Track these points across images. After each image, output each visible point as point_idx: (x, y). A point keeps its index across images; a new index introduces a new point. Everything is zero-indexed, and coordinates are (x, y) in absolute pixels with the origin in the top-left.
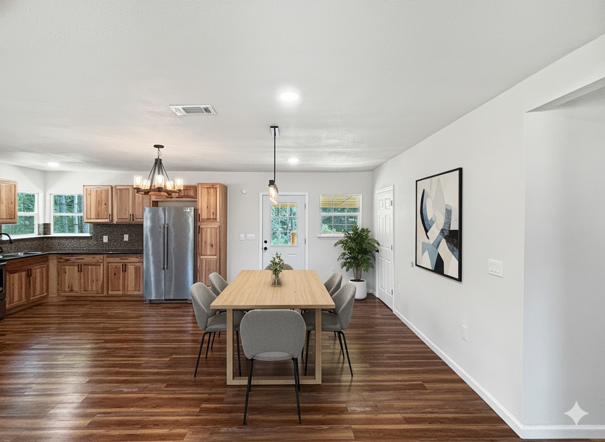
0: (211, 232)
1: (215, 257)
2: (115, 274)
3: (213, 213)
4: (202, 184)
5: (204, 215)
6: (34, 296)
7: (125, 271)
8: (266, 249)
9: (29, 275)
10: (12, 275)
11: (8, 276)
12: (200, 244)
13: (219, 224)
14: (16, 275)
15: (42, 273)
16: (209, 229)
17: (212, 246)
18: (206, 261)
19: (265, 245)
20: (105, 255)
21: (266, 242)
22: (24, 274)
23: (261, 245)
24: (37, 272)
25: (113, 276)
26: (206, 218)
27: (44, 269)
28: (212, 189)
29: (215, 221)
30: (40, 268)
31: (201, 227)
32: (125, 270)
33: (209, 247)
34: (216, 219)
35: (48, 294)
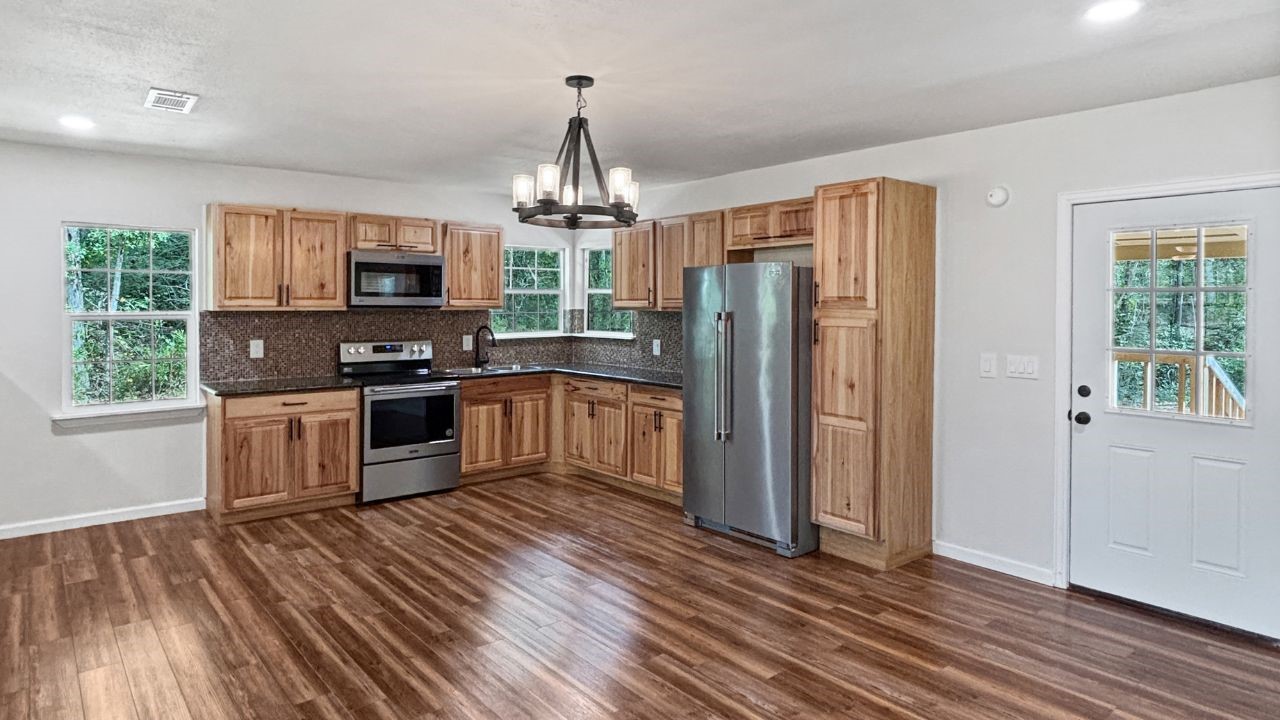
0: (849, 341)
1: (862, 426)
2: (644, 434)
3: (856, 279)
4: (826, 188)
5: (829, 288)
6: (519, 456)
7: (661, 428)
8: (1083, 419)
9: (507, 412)
10: (474, 408)
11: (466, 410)
12: (819, 379)
13: (873, 314)
14: (483, 408)
15: (536, 409)
16: (843, 333)
17: (852, 386)
18: (834, 432)
19: (1081, 405)
20: (630, 386)
21: (1084, 391)
22: (498, 407)
23: (1063, 401)
24: (526, 406)
25: (641, 437)
26: (836, 295)
27: (541, 402)
28: (853, 200)
29: (860, 303)
30: (532, 400)
31: (822, 323)
32: (659, 428)
33: (842, 390)
34: (863, 299)
35: (548, 456)
